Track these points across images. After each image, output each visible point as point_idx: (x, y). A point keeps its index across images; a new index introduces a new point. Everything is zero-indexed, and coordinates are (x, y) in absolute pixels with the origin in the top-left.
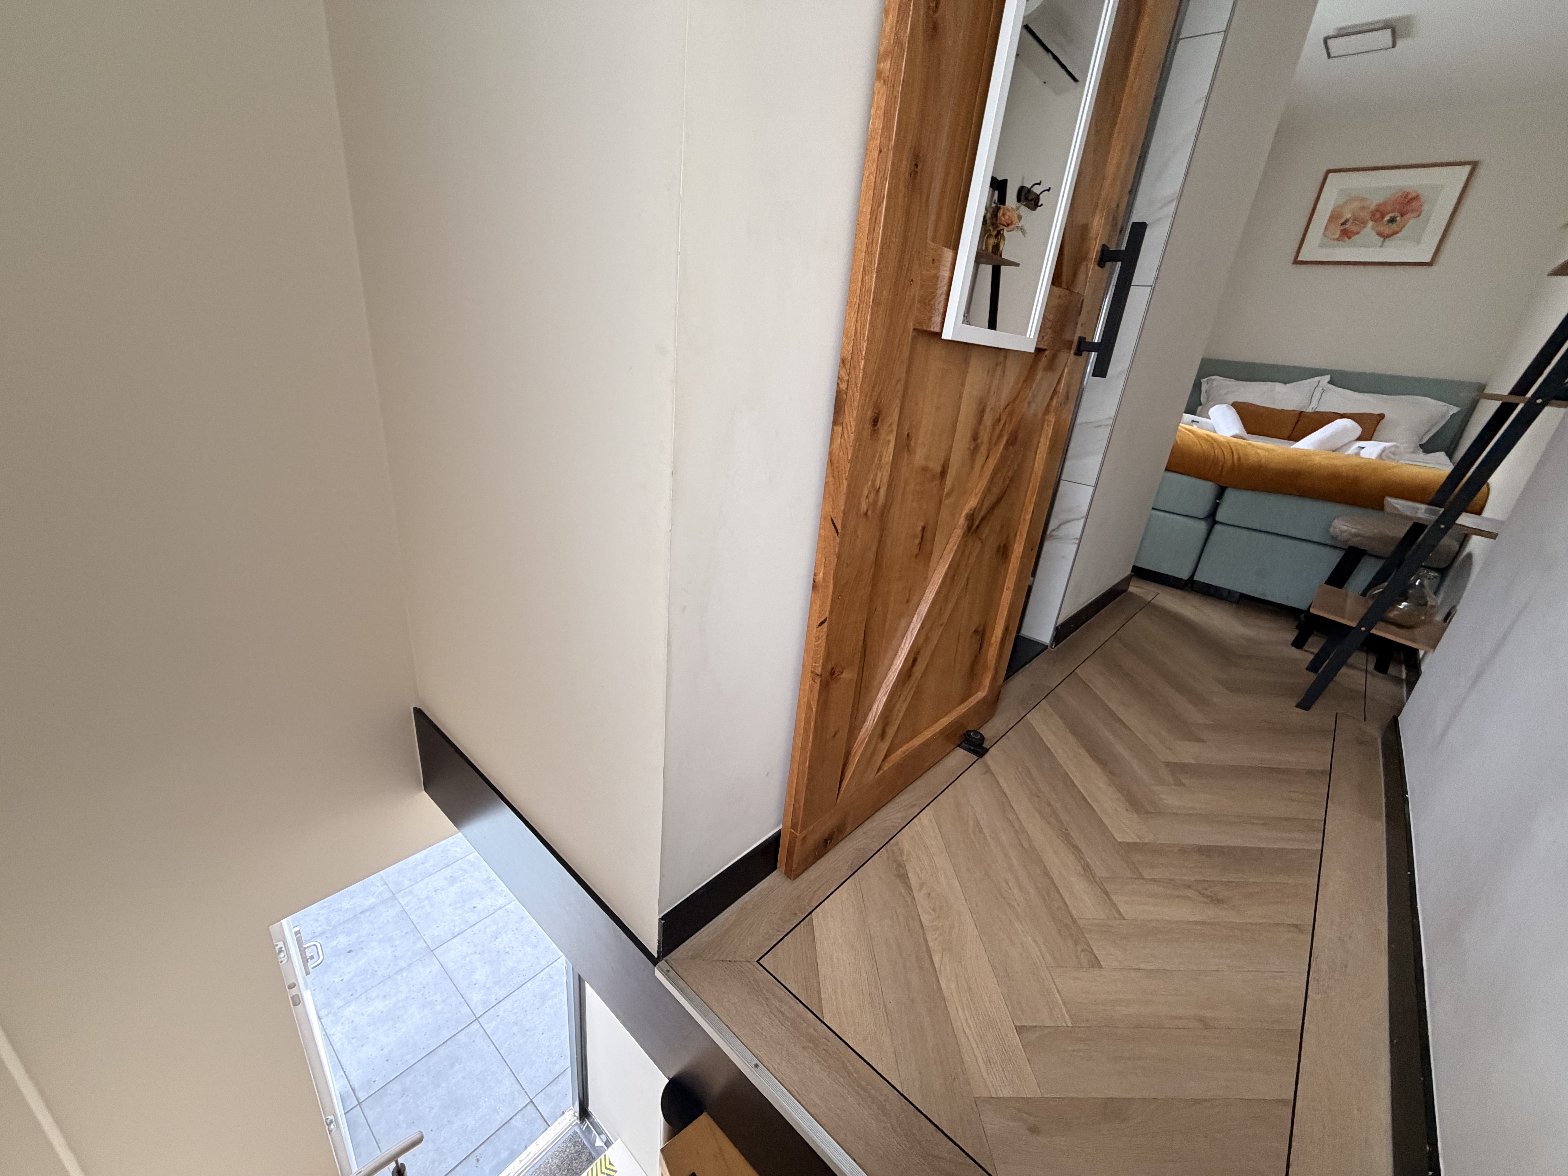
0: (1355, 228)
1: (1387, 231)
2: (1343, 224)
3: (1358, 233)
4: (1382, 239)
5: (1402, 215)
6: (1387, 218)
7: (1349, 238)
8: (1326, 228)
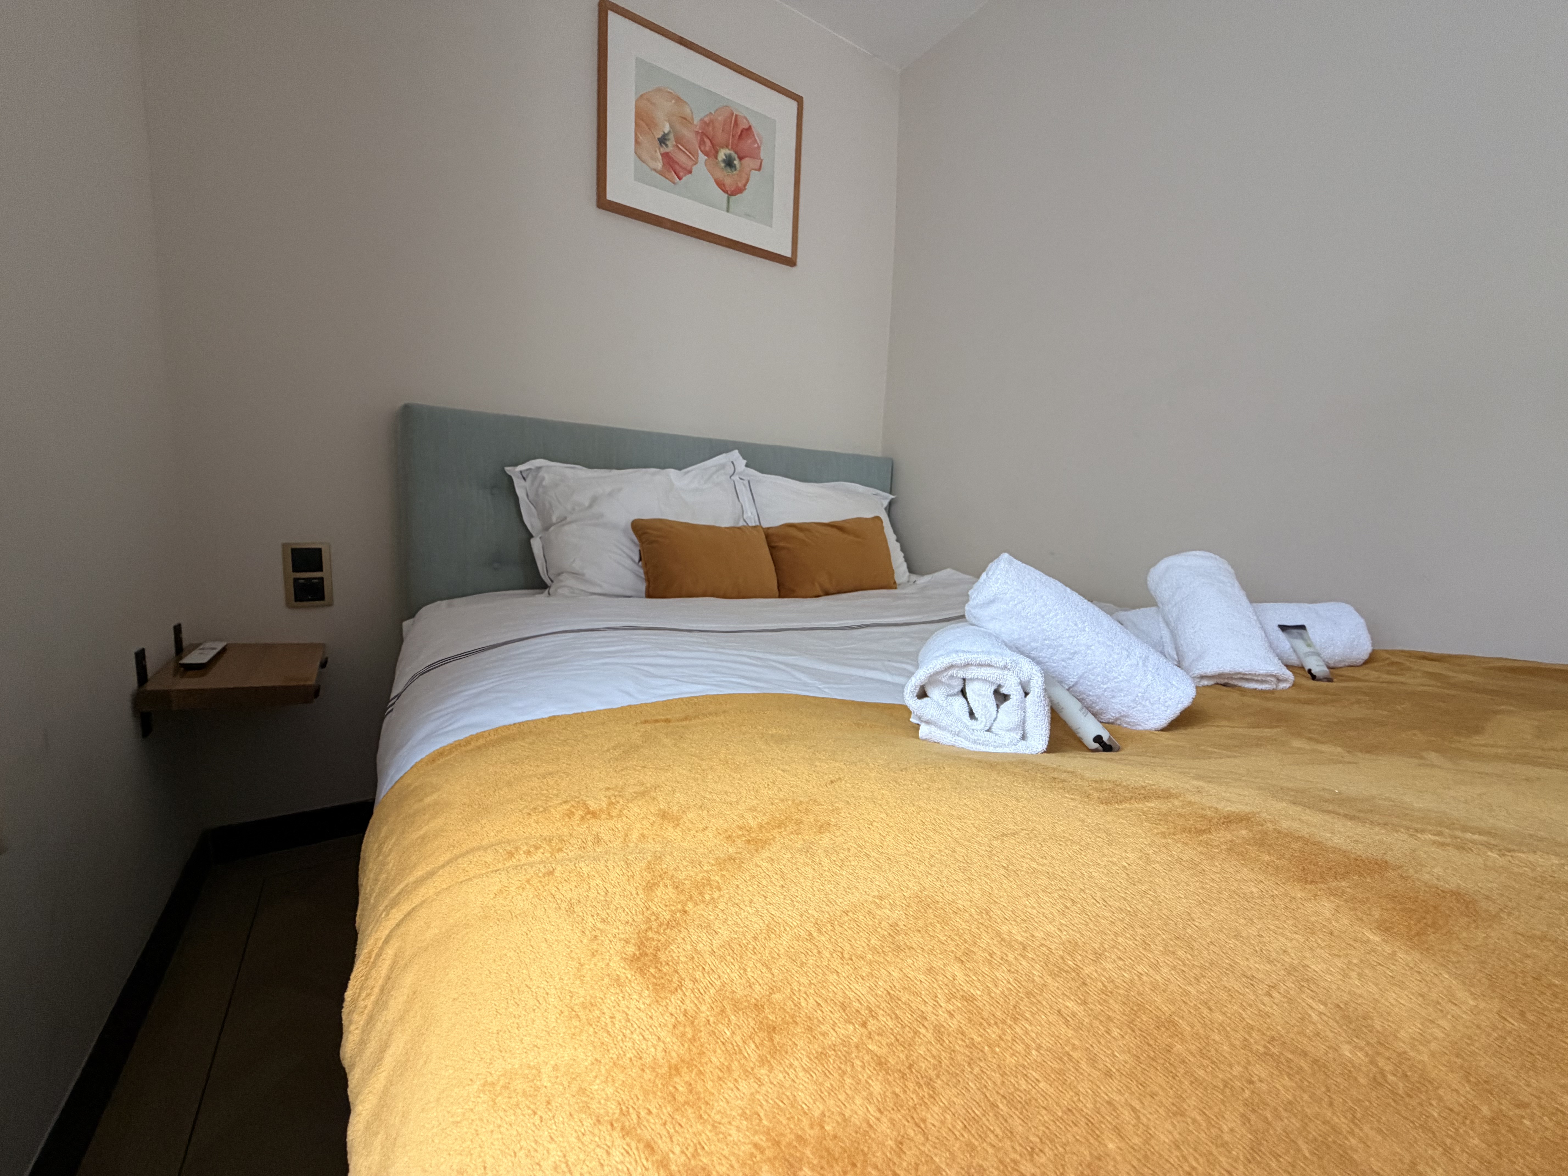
0: (681, 158)
1: (729, 180)
2: (663, 141)
3: (690, 172)
4: (726, 195)
5: (741, 159)
6: (722, 155)
7: (680, 179)
8: (637, 142)
